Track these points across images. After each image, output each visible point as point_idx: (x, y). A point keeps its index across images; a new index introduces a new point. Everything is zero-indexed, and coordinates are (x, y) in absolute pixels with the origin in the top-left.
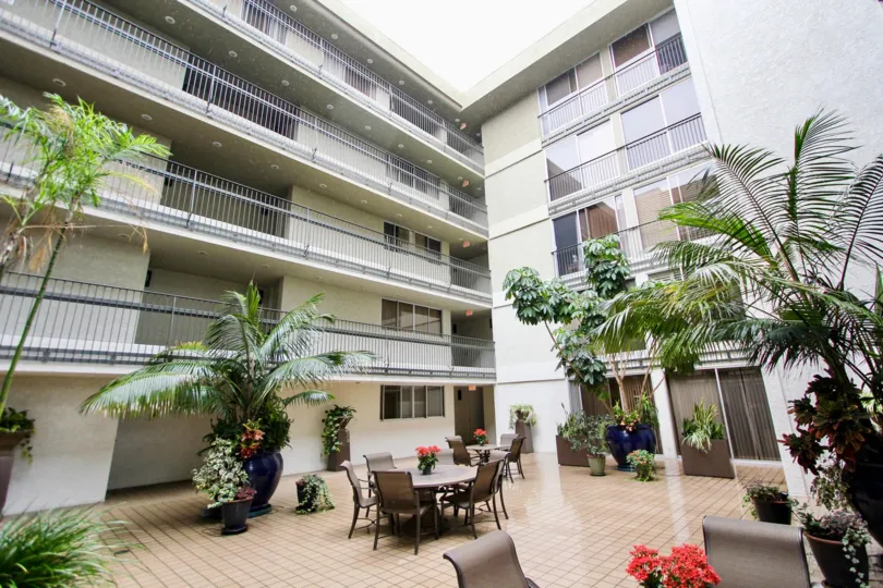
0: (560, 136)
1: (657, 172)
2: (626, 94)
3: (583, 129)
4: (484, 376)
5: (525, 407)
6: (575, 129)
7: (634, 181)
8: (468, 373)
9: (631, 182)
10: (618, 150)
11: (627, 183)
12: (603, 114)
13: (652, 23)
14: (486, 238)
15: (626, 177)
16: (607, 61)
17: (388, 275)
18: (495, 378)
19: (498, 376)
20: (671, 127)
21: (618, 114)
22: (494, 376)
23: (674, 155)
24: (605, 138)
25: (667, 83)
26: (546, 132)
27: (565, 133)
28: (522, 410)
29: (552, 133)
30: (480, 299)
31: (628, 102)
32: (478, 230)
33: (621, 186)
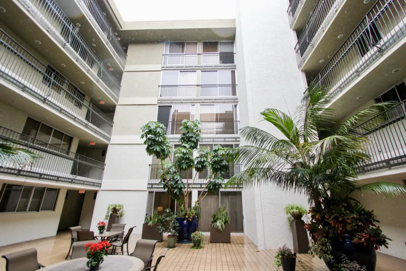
0: (172, 68)
1: (211, 101)
2: (205, 64)
3: (184, 70)
4: (94, 184)
5: (119, 206)
6: (180, 68)
7: (201, 101)
8: (84, 181)
9: (200, 101)
10: (197, 85)
11: (198, 101)
12: (194, 68)
13: (220, 43)
14: (116, 103)
15: (198, 98)
16: (200, 48)
17: (44, 100)
18: (100, 186)
19: (102, 185)
20: (220, 85)
21: (200, 71)
22: (99, 185)
23: (219, 97)
24: (193, 78)
25: (222, 68)
26: (165, 63)
27: (175, 68)
28: (117, 208)
29: (168, 65)
30: (104, 136)
31: (205, 68)
32: (113, 97)
33: (195, 101)
